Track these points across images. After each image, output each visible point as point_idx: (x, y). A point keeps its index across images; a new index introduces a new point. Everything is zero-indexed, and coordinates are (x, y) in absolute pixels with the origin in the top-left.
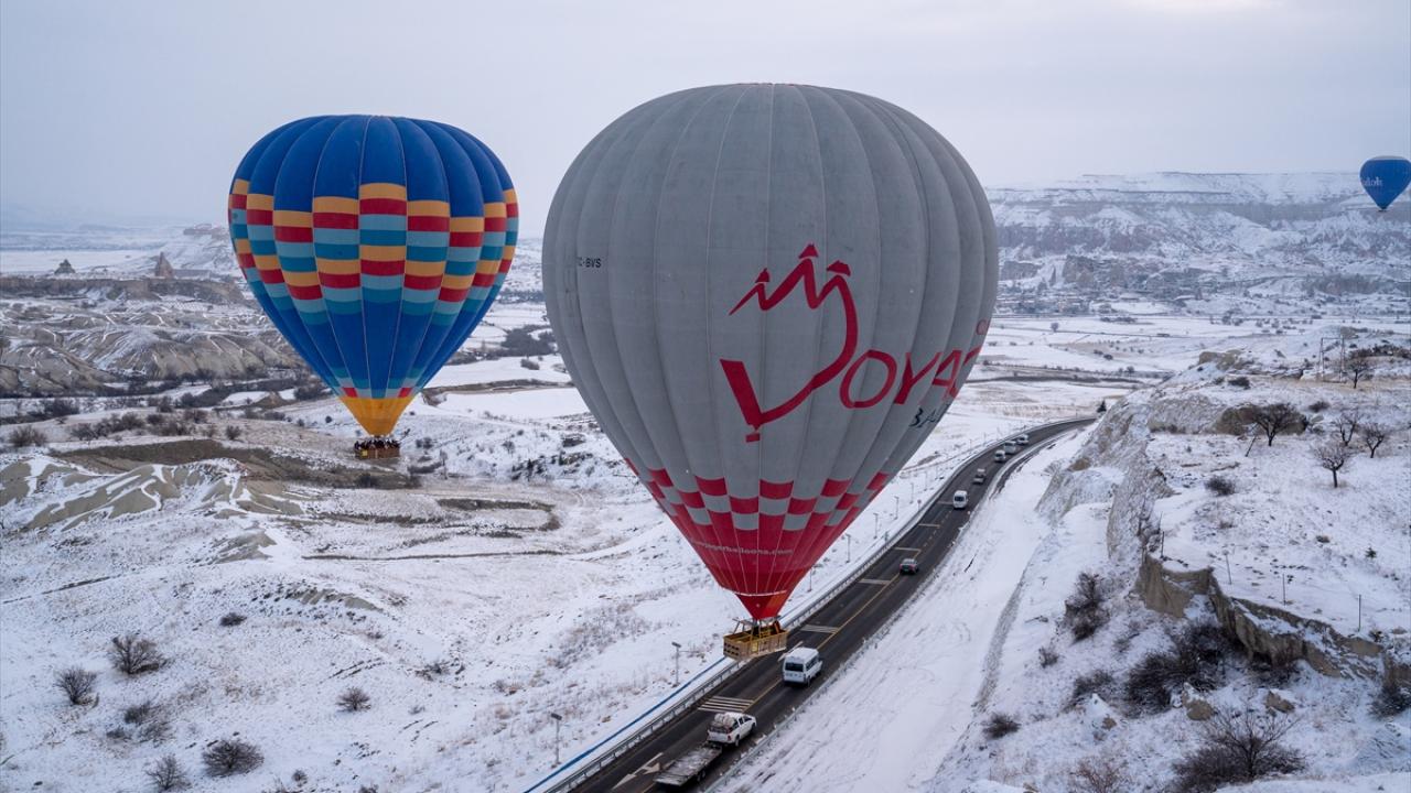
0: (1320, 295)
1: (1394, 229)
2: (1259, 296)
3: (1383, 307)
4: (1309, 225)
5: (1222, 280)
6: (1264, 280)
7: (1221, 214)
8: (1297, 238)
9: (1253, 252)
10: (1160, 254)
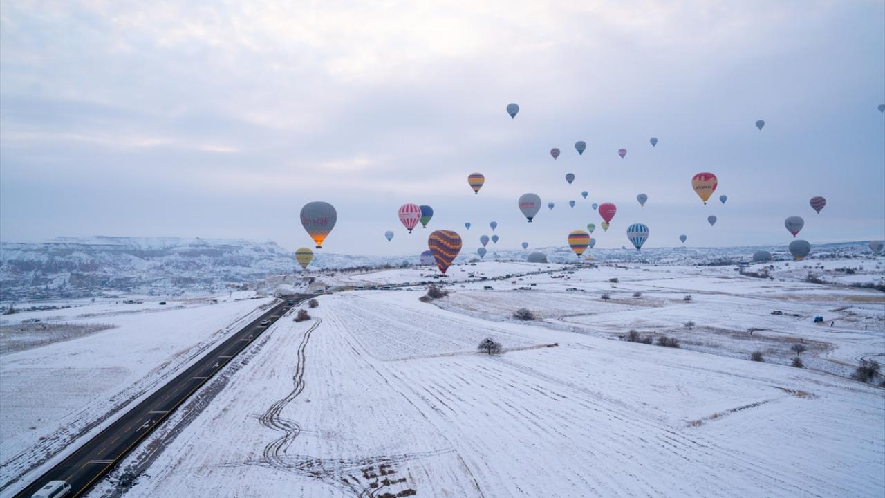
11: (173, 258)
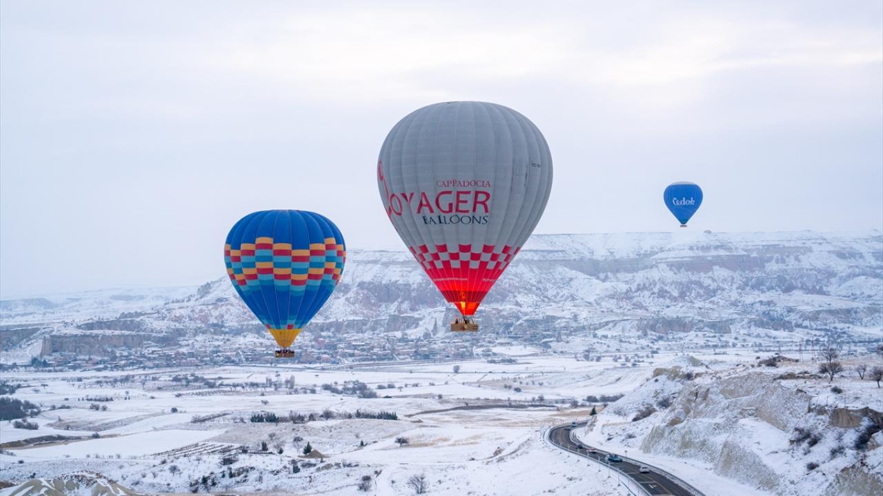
0: (652, 334)
1: (694, 278)
2: (606, 337)
3: (702, 342)
4: (629, 276)
5: (574, 325)
6: (607, 323)
7: (560, 269)
8: (623, 287)
9: (592, 300)
10: (517, 304)
11: (655, 274)
